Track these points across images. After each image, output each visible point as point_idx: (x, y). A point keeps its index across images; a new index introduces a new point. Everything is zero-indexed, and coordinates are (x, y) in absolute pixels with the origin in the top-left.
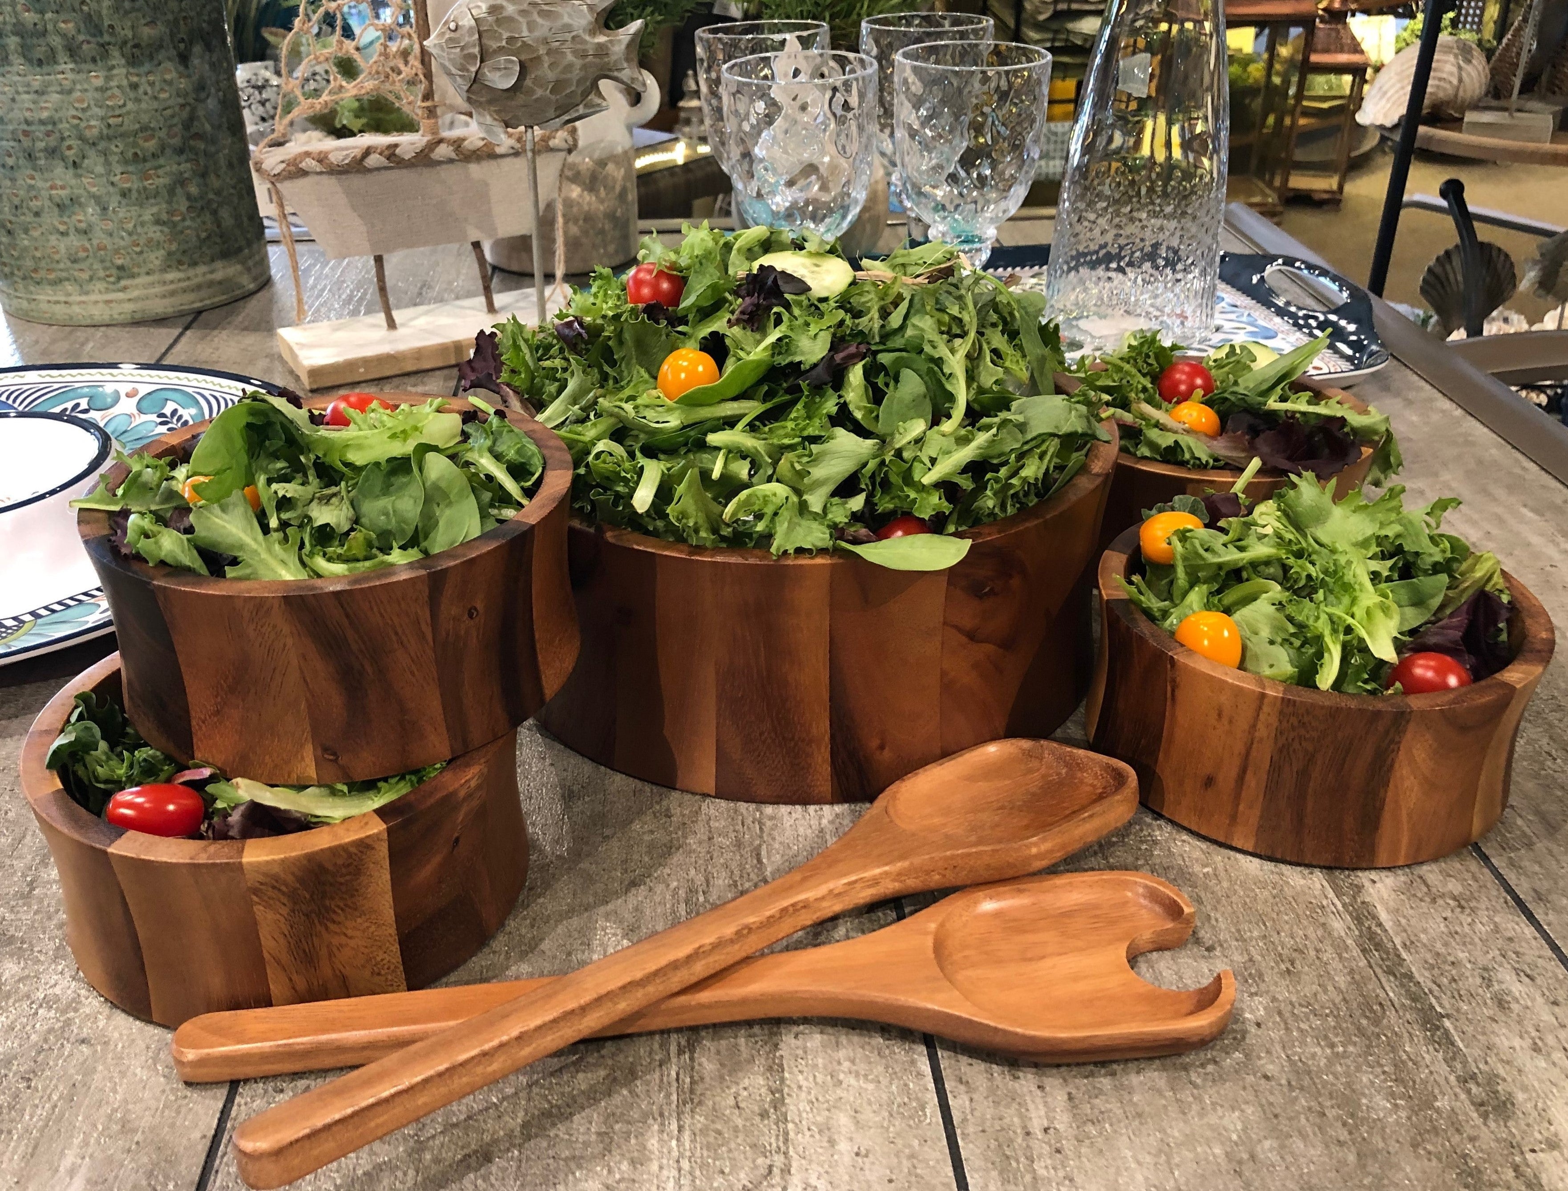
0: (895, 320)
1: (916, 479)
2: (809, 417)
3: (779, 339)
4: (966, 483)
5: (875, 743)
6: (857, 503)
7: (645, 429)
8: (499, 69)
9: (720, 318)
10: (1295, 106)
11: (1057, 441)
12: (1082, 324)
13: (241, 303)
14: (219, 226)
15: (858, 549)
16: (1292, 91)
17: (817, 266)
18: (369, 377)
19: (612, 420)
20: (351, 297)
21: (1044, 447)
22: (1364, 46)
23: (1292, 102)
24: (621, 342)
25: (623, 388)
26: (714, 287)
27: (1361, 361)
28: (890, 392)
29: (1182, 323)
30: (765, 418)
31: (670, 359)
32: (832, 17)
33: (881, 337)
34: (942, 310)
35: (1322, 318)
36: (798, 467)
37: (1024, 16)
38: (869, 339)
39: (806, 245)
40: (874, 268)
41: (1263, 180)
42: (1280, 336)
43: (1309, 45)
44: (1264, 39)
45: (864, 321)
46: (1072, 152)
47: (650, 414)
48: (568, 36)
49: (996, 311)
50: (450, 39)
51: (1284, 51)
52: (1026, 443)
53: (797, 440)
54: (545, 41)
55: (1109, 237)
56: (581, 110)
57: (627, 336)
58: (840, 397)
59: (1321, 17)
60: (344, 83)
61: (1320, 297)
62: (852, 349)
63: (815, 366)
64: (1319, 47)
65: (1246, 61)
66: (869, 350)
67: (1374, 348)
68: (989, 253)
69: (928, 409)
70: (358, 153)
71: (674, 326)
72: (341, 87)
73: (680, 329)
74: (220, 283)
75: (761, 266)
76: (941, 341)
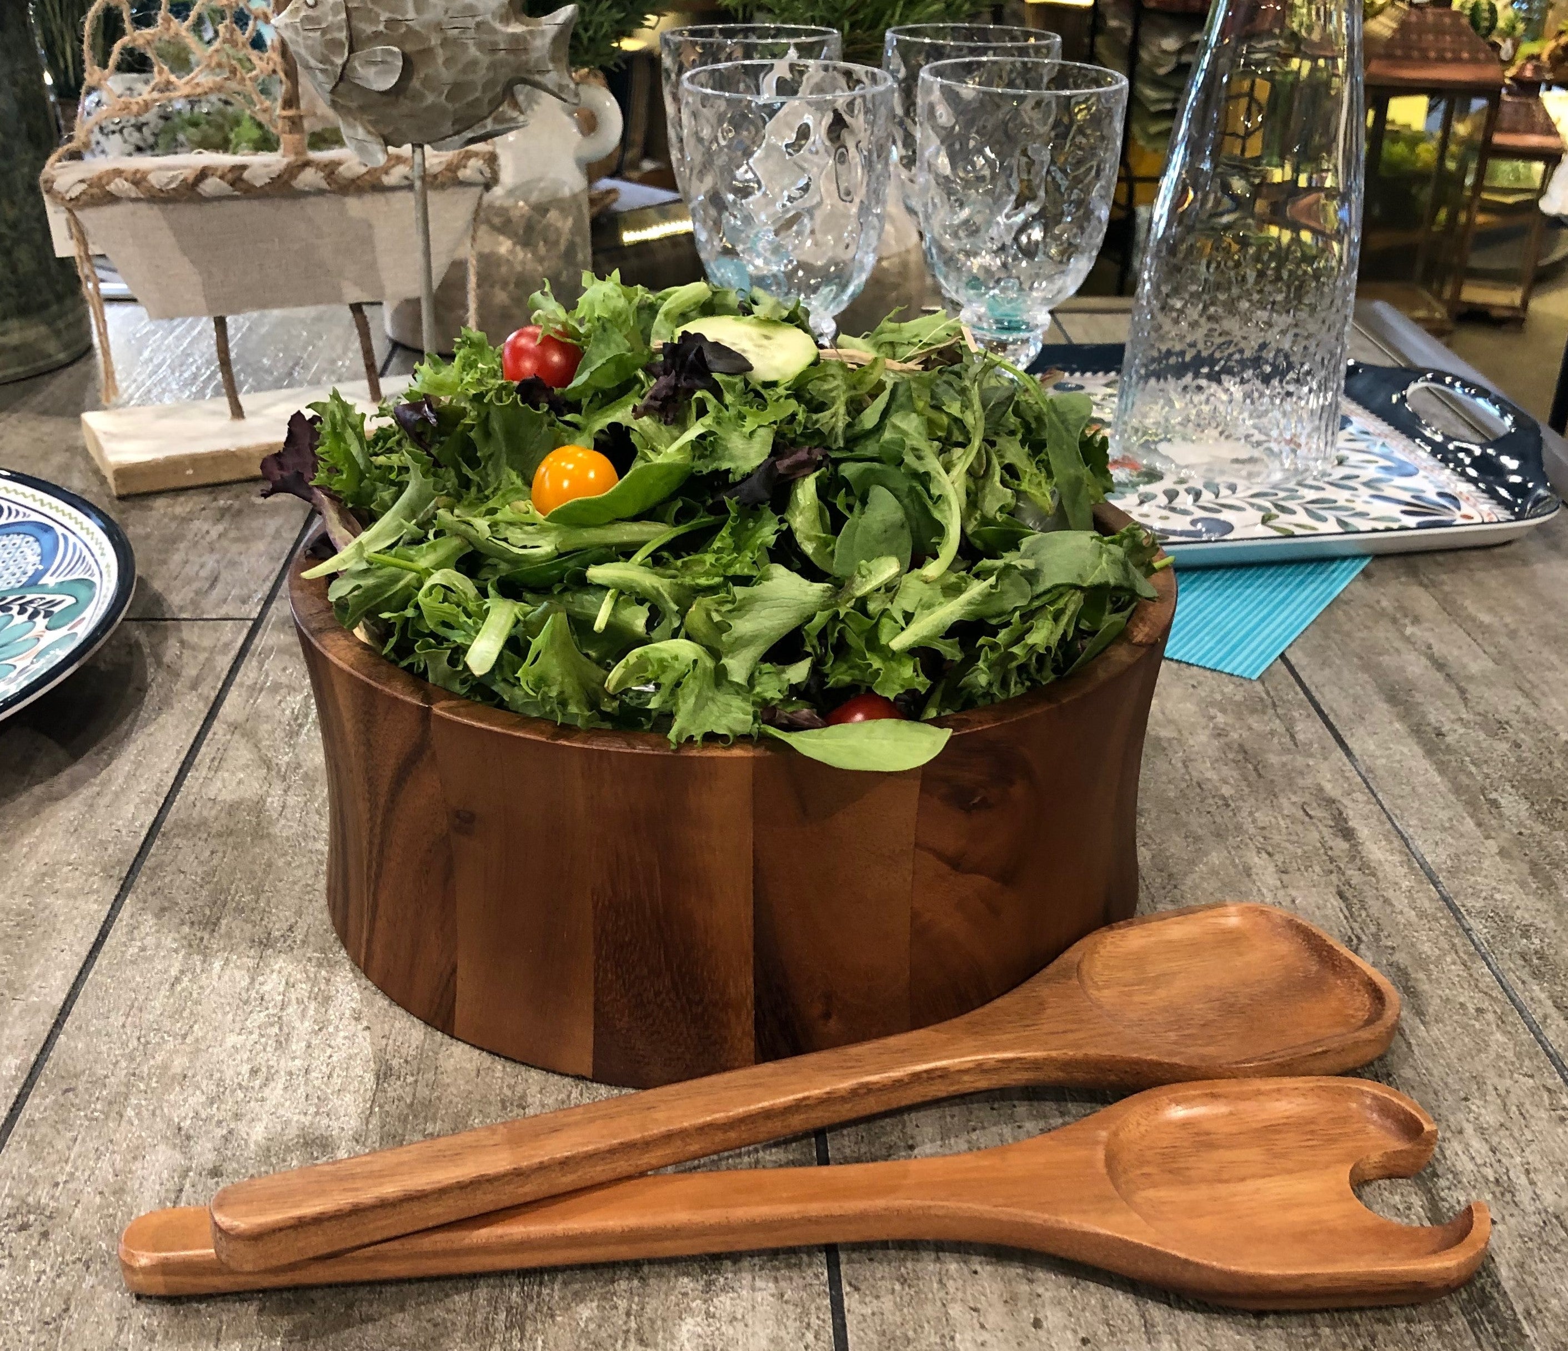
0: (870, 418)
1: (883, 641)
2: (738, 549)
3: (702, 437)
4: (951, 651)
5: (817, 1009)
6: (799, 672)
7: (503, 555)
8: (374, 63)
9: (627, 405)
10: (1472, 198)
11: (1079, 596)
12: (1163, 448)
13: (46, 378)
14: (14, 271)
15: (792, 739)
16: (1469, 181)
17: (767, 337)
18: (201, 481)
19: (455, 542)
20: (195, 377)
21: (1061, 604)
22: (1560, 128)
23: (1468, 193)
24: (487, 434)
25: (487, 498)
26: (618, 361)
27: (1523, 507)
28: (851, 519)
29: (1294, 451)
30: (678, 547)
31: (550, 458)
32: (853, 26)
33: (847, 441)
34: (938, 408)
35: (1477, 451)
36: (716, 617)
37: (1139, 68)
38: (830, 442)
39: (755, 308)
40: (853, 347)
41: (1430, 291)
42: (1422, 473)
43: (1492, 122)
44: (1438, 115)
45: (824, 416)
46: (1156, 218)
47: (515, 535)
48: (471, 23)
49: (1016, 413)
50: (307, 19)
51: (1461, 129)
52: (1038, 597)
53: (717, 580)
54: (439, 27)
55: (1199, 334)
56: (489, 125)
57: (496, 425)
58: (782, 521)
59: (1508, 87)
60: (173, 78)
61: (1477, 425)
62: (802, 455)
63: (748, 476)
64: (1505, 125)
65: (1414, 139)
66: (826, 456)
67: (1541, 492)
68: (1040, 346)
69: (906, 542)
70: (190, 175)
71: (560, 413)
72: (169, 83)
73: (568, 417)
74: (16, 349)
75: (685, 333)
76: (929, 450)
